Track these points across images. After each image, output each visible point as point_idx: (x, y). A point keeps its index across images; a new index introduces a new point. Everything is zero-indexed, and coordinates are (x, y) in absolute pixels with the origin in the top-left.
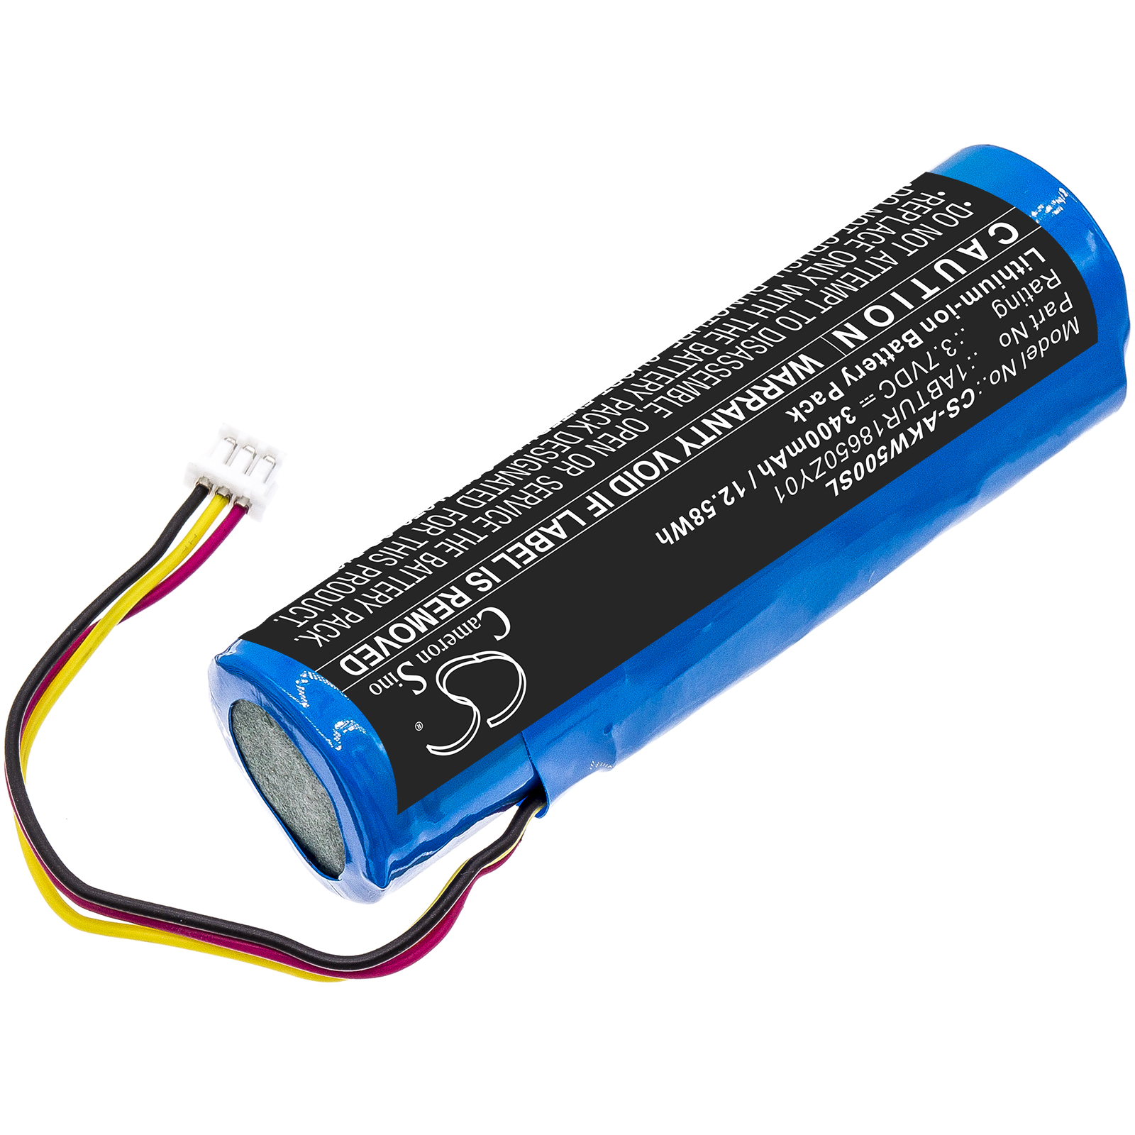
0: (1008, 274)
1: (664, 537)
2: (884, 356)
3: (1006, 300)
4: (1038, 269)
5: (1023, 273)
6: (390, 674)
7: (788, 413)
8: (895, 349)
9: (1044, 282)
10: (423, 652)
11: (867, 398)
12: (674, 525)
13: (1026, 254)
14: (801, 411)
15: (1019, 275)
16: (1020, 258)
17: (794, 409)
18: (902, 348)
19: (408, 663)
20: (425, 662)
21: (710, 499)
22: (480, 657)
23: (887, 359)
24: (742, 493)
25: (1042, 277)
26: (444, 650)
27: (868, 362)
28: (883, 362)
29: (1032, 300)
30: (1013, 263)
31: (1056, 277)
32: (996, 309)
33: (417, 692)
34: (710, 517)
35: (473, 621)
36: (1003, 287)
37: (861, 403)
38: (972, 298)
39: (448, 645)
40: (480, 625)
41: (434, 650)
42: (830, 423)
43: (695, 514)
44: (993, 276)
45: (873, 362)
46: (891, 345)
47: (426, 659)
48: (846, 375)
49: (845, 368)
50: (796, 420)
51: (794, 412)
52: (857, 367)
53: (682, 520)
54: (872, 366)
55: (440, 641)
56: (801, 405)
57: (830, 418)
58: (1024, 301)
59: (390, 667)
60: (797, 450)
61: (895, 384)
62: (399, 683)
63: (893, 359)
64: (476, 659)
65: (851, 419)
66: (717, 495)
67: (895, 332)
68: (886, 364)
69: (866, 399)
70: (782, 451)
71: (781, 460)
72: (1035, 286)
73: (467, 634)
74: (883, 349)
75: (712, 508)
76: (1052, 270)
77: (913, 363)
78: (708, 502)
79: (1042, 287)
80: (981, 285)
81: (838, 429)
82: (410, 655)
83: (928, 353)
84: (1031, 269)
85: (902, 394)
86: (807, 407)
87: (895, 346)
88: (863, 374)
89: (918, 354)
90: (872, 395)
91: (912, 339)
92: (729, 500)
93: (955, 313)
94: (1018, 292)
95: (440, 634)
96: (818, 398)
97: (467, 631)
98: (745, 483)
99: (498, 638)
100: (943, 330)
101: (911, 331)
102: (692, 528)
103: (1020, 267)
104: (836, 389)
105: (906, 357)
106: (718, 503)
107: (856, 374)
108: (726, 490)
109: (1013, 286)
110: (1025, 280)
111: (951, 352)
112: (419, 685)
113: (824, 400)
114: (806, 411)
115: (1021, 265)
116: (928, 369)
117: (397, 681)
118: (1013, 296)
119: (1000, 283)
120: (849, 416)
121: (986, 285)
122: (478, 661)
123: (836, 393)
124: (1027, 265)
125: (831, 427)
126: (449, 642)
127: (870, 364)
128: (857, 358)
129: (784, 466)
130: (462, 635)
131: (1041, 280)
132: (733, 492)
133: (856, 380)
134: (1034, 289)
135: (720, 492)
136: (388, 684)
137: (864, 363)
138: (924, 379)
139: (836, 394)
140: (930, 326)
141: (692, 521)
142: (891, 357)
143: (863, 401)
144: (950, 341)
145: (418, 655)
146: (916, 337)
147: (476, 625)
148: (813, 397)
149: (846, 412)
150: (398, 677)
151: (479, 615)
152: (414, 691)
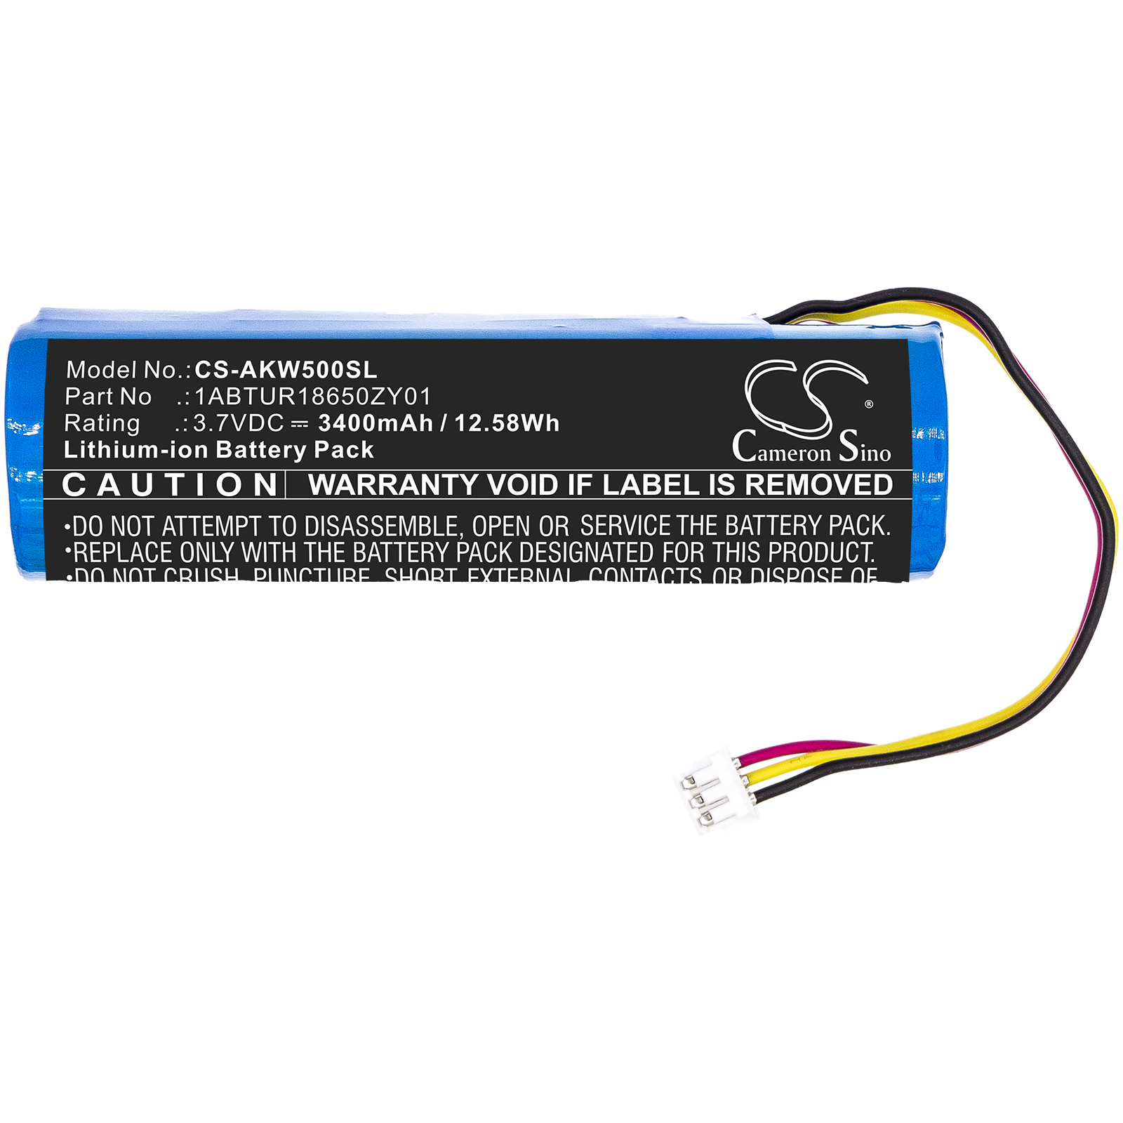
0: (104, 450)
1: (553, 424)
2: (257, 451)
3: (123, 430)
4: (76, 438)
5: (91, 443)
6: (863, 459)
7: (371, 456)
8: (244, 451)
9: (81, 424)
10: (822, 459)
11: (298, 426)
12: (538, 428)
13: (76, 456)
14: (360, 451)
15: (96, 444)
16: (83, 456)
17: (364, 456)
18: (237, 447)
19: (842, 458)
20: (828, 451)
21: (491, 429)
22: (780, 427)
23: (258, 447)
24: (461, 418)
25: (78, 430)
26: (805, 451)
27: (274, 454)
28: (262, 446)
29: (101, 416)
30: (92, 456)
31: (67, 423)
32: (137, 429)
33: (854, 432)
34: (502, 416)
35: (762, 458)
36: (116, 442)
37: (307, 426)
38: (149, 450)
39: (799, 453)
40: (760, 451)
41: (813, 455)
42: (345, 426)
43: (513, 426)
44: (116, 456)
45: (270, 451)
46: (244, 456)
47: (825, 453)
48: (300, 456)
49: (296, 461)
50: (370, 447)
51: (367, 454)
52: (286, 456)
53: (527, 428)
54: (274, 449)
55: (801, 459)
56: (356, 455)
57: (342, 430)
58: (108, 420)
59: (858, 464)
60: (388, 423)
61: (267, 423)
62: (863, 448)
63: (253, 443)
64: (784, 427)
65: (325, 418)
66: (483, 429)
67: (231, 463)
68: (262, 443)
69: (301, 426)
70: (402, 429)
71: (408, 422)
72: (90, 425)
73: (777, 451)
74: (253, 456)
75: (495, 421)
76: (67, 430)
77: (238, 430)
78: (495, 428)
79: (85, 421)
80: (132, 455)
81: (341, 417)
82: (836, 463)
83: (220, 430)
84: (83, 442)
85: (266, 412)
86: (353, 451)
87: (241, 452)
88: (286, 448)
89: (229, 433)
90: (292, 426)
91: (224, 449)
92: (475, 419)
93: (173, 448)
94: (108, 430)
95: (797, 464)
96: (339, 452)
97: (774, 453)
98: (452, 424)
99: (753, 432)
100: (193, 440)
101: (219, 456)
102: (523, 416)
103: (89, 449)
104: (318, 450)
105: (244, 438)
106: (487, 421)
107: (292, 452)
108: (473, 429)
109: (108, 438)
110: (94, 437)
111: (200, 418)
112: (848, 437)
113: (334, 447)
114: (356, 448)
115: (87, 450)
116: (230, 417)
117: (863, 451)
118: (115, 430)
119: (116, 447)
120: (324, 422)
121: (128, 453)
122: (784, 425)
123: (320, 447)
124: (83, 447)
125: (346, 422)
126: (796, 453)
127: (274, 451)
128: (280, 462)
129: (409, 416)
130: (781, 453)
131: (81, 428)
132: (468, 423)
133: (296, 447)
134: (93, 424)
135: (479, 430)
136: (873, 453)
137: (278, 456)
138: (239, 411)
139: (322, 446)
140: (201, 450)
141: (520, 421)
142: (253, 446)
143: (304, 426)
144: (195, 428)
145: (829, 459)
146: (219, 449)
147: (763, 453)
148: (341, 456)
149: (325, 426)
150: (860, 454)
151: (753, 459)
152: (856, 434)
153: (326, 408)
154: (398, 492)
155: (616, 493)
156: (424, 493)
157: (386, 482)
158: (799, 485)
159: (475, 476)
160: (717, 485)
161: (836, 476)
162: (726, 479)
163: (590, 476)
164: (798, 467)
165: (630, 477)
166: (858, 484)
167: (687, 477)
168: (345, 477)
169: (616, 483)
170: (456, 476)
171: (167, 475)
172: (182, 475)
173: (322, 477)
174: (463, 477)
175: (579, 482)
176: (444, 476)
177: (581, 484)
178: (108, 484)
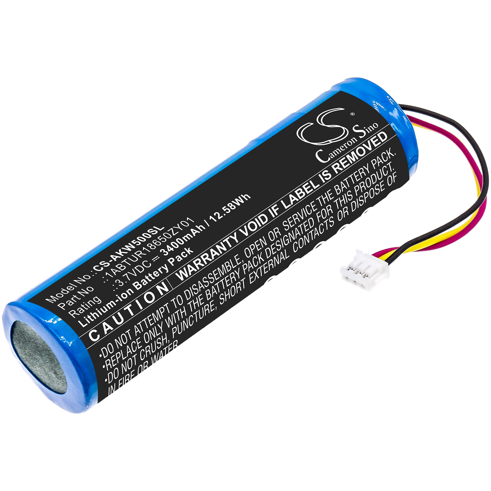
0: (95, 315)
1: (246, 197)
2: (150, 278)
3: (95, 304)
4: (81, 317)
5: (88, 316)
6: (369, 132)
7: (192, 252)
8: (145, 281)
9: (77, 312)
10: (354, 142)
11: (156, 260)
12: (242, 202)
13: (87, 324)
14: (187, 253)
15: (90, 315)
16: (89, 322)
17: (190, 254)
18: (142, 281)
19: (361, 137)
20: (354, 138)
21: (226, 214)
22: (329, 142)
23: (149, 276)
24: (211, 217)
25: (79, 315)
26: (345, 144)
27: (157, 275)
28: (150, 275)
29: (81, 305)
30: (93, 320)
31: (72, 315)
32: (99, 300)
33: (357, 125)
34: (225, 207)
35: (332, 156)
36: (97, 309)
37: (159, 258)
38: (111, 304)
39: (344, 146)
40: (329, 155)
41: (350, 143)
42: (173, 248)
43: (233, 207)
44: (101, 314)
45: (155, 275)
46: (147, 283)
47: (353, 140)
48: (167, 269)
49: (167, 272)
50: (189, 249)
51: (190, 252)
52: (162, 273)
53: (239, 204)
54: (155, 273)
55: (347, 147)
56: (187, 255)
57: (173, 250)
58: (85, 304)
59: (368, 135)
60: (187, 237)
61: (143, 266)
62: (365, 129)
63: (146, 276)
64: (331, 141)
65: (163, 251)
66: (223, 216)
67: (144, 289)
68: (149, 274)
69: (157, 259)
70: (194, 235)
71: (194, 232)
73: (335, 151)
74: (150, 281)
75: (225, 210)
76: (75, 317)
77: (136, 275)
78: (227, 212)
79: (78, 310)
80: (107, 310)
81: (168, 246)
82: (360, 141)
83: (130, 280)
84: (85, 317)
85: (139, 263)
86: (184, 255)
87: (145, 283)
88: (159, 270)
89: (134, 279)
90: (154, 261)
91: (137, 285)
92: (217, 214)
93: (118, 297)
94: (89, 307)
95: (347, 150)
96: (179, 259)
97: (335, 152)
98: (211, 222)
99: (321, 150)
100: (124, 289)
101: (138, 289)
102: (233, 202)
103: (90, 318)
104: (171, 263)
105: (140, 277)
106: (222, 213)
107: (162, 270)
108: (219, 218)
109: (93, 309)
110: (87, 313)
111: (118, 281)
112: (356, 128)
113: (176, 258)
114: (184, 253)
115: (89, 319)
116: (128, 274)
117: (366, 130)
118: (92, 306)
119: (98, 311)
120: (164, 252)
121: (105, 310)
122: (329, 141)
123: (171, 261)
124: (86, 319)
125: (172, 247)
126: (343, 147)
127: (156, 274)
128: (161, 277)
129: (192, 230)
130: (337, 150)
131: (79, 313)
132: (216, 217)
133: (162, 267)
134: (82, 309)
135: (222, 217)
136: (370, 128)
137: (159, 275)
138: (129, 269)
139: (171, 260)
140: (129, 291)
141: (233, 204)
142: (147, 277)
143: (158, 258)
144: (120, 285)
145: (356, 141)
146: (136, 287)
147: (331, 155)
148: (181, 259)
149: (166, 253)
150: (366, 131)
151: (329, 159)
152: (358, 126)
153: (159, 248)
154: (212, 259)
155: (290, 205)
156: (221, 253)
157: (205, 258)
158: (353, 157)
159: (235, 234)
160: (324, 177)
161: (364, 145)
162: (325, 173)
163: (276, 205)
164: (348, 151)
165: (291, 196)
166: (374, 142)
167: (311, 182)
168: (189, 266)
169: (287, 202)
170: (228, 238)
171: (125, 309)
172: (130, 305)
173: (181, 272)
174: (231, 237)
175: (274, 210)
176: (224, 241)
177: (275, 211)
178: (107, 327)
